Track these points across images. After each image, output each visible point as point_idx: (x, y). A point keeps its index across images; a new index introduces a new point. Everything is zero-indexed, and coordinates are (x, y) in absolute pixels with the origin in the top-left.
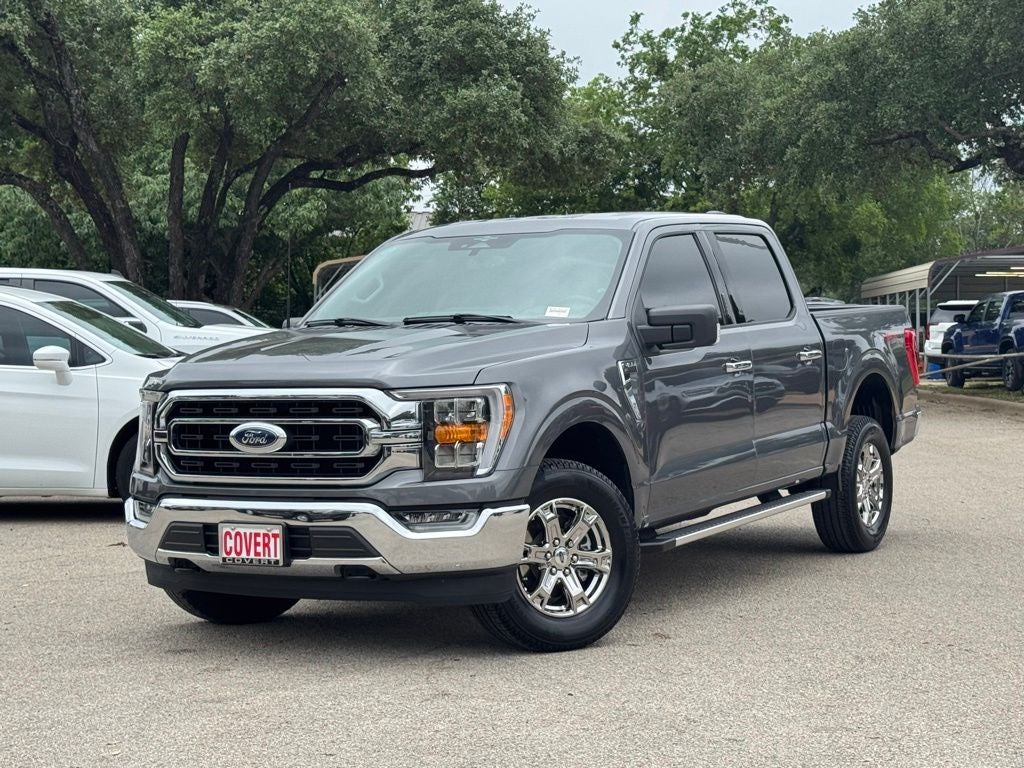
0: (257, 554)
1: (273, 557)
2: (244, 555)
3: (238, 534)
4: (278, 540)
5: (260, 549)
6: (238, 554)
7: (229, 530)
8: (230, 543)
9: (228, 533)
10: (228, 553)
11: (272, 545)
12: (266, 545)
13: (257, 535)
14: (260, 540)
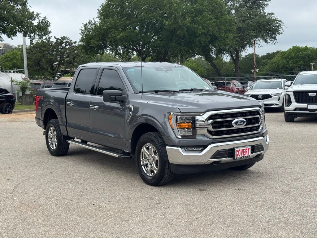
0: (244, 155)
1: (248, 155)
2: (241, 156)
3: (239, 150)
4: (249, 150)
5: (245, 153)
6: (239, 156)
7: (237, 149)
8: (237, 153)
9: (237, 150)
10: (237, 156)
11: (248, 152)
12: (246, 152)
13: (244, 149)
14: (245, 151)
